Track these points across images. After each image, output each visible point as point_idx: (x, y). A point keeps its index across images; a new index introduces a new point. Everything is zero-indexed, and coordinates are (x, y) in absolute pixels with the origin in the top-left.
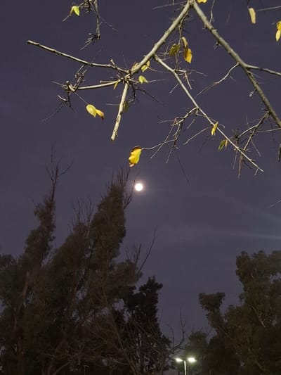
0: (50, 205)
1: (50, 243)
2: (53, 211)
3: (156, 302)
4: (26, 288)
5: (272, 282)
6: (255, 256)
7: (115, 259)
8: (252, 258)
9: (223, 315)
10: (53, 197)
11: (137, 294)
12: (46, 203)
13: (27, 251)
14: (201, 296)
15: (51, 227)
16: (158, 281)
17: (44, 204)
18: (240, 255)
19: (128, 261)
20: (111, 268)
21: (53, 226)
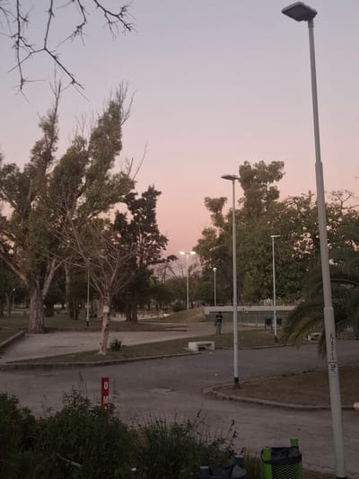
0: (54, 118)
1: (53, 154)
2: (55, 124)
3: (155, 207)
4: (30, 194)
5: (268, 189)
6: (256, 165)
7: (109, 170)
8: (253, 167)
9: (224, 216)
10: (56, 110)
11: (140, 200)
12: (50, 117)
13: (32, 159)
14: (207, 199)
15: (54, 139)
16: (157, 189)
17: (47, 117)
18: (243, 164)
19: (122, 173)
20: (107, 178)
21: (56, 138)
